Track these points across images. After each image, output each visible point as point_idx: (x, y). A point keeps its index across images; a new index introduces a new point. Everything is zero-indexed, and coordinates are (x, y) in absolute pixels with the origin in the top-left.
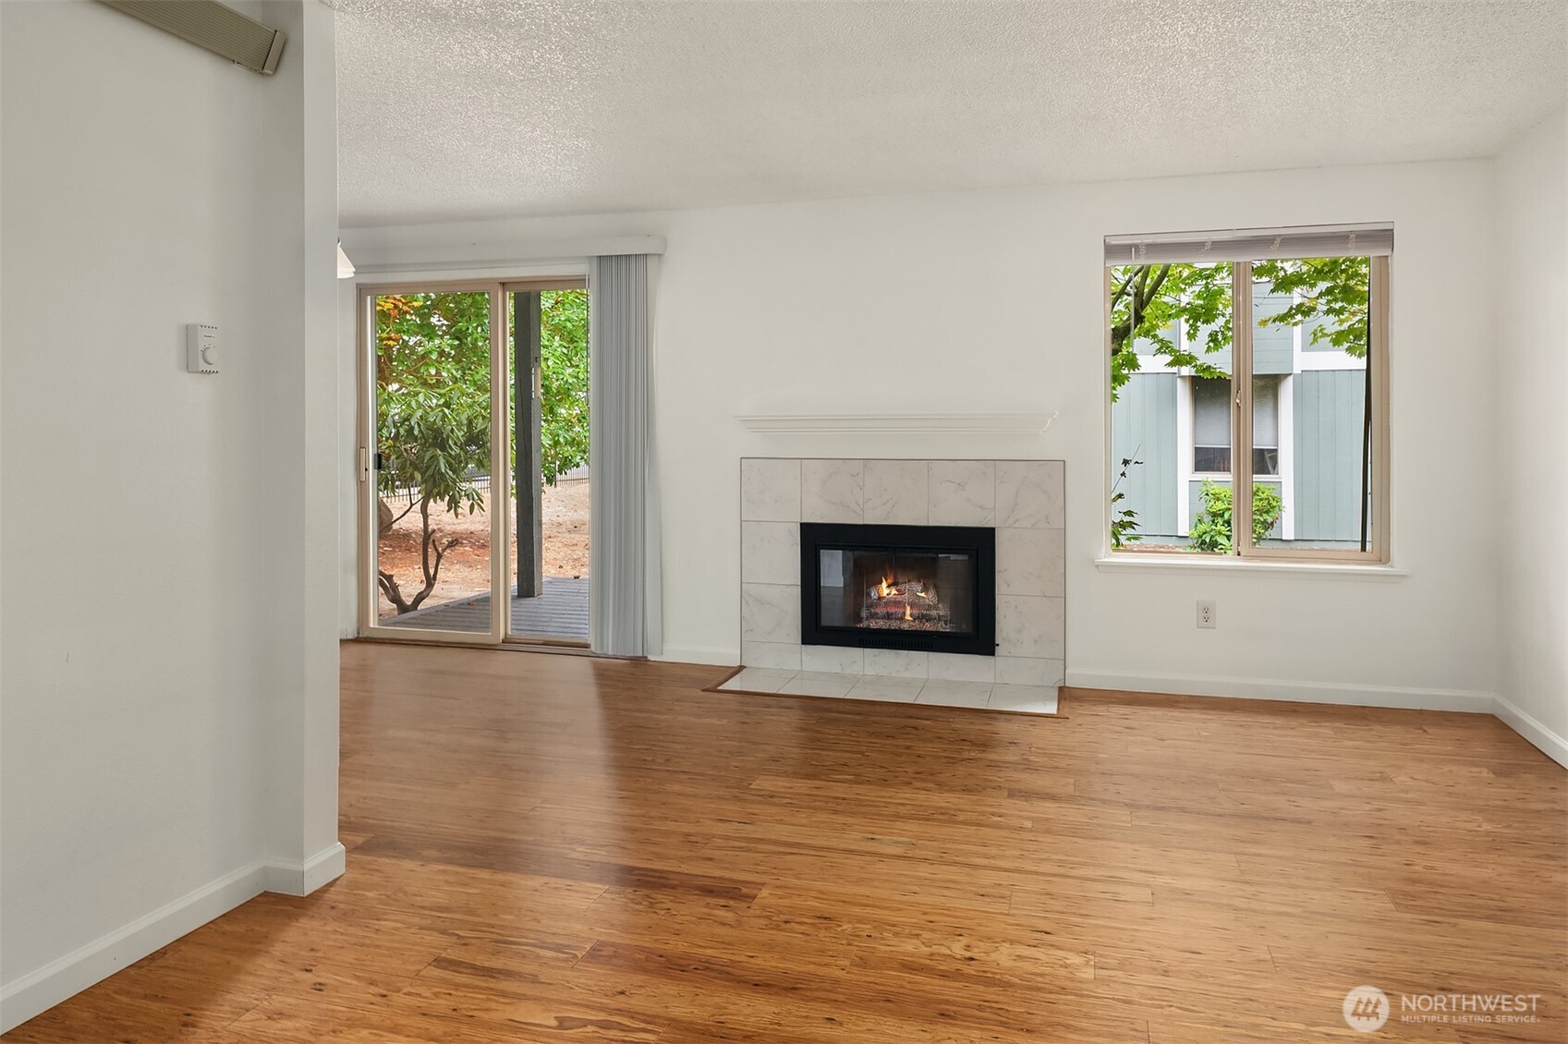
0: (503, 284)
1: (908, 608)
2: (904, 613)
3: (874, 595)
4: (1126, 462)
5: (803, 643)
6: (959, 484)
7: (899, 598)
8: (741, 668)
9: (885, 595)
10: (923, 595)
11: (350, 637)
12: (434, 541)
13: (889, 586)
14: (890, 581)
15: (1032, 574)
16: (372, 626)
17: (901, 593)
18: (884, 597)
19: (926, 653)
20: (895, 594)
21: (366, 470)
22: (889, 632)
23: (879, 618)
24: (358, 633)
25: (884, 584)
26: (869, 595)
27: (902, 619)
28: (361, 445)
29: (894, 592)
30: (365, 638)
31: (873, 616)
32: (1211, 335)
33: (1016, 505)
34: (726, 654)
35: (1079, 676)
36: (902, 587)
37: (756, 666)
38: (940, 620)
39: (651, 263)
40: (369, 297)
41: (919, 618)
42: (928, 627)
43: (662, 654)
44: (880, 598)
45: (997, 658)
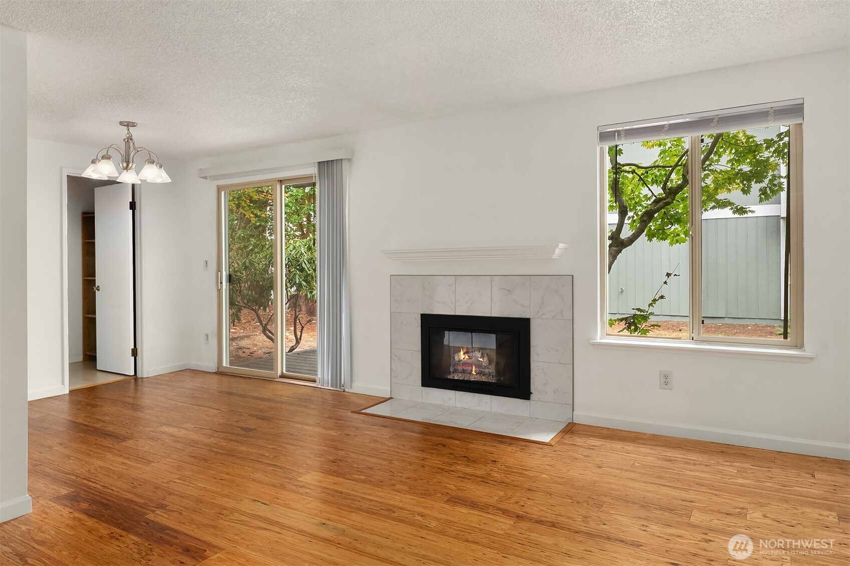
0: (281, 181)
1: (474, 367)
2: (472, 370)
3: (456, 358)
4: (668, 275)
5: (423, 385)
6: (509, 291)
7: (470, 361)
8: (391, 398)
9: (462, 359)
10: (481, 359)
11: (214, 371)
12: (299, 320)
13: (464, 354)
14: (465, 351)
15: (552, 349)
16: (224, 365)
17: (470, 358)
18: (462, 360)
19: (490, 396)
20: (467, 359)
21: (221, 283)
22: (463, 381)
23: (459, 372)
24: (218, 369)
25: (462, 353)
26: (454, 358)
27: (471, 373)
28: (219, 269)
29: (467, 357)
30: (220, 372)
31: (456, 371)
32: (761, 190)
33: (543, 304)
34: (383, 390)
35: (581, 416)
36: (470, 354)
37: (398, 398)
38: (490, 375)
39: (345, 165)
40: (223, 192)
41: (480, 373)
42: (484, 379)
43: (351, 387)
44: (460, 361)
45: (531, 401)
